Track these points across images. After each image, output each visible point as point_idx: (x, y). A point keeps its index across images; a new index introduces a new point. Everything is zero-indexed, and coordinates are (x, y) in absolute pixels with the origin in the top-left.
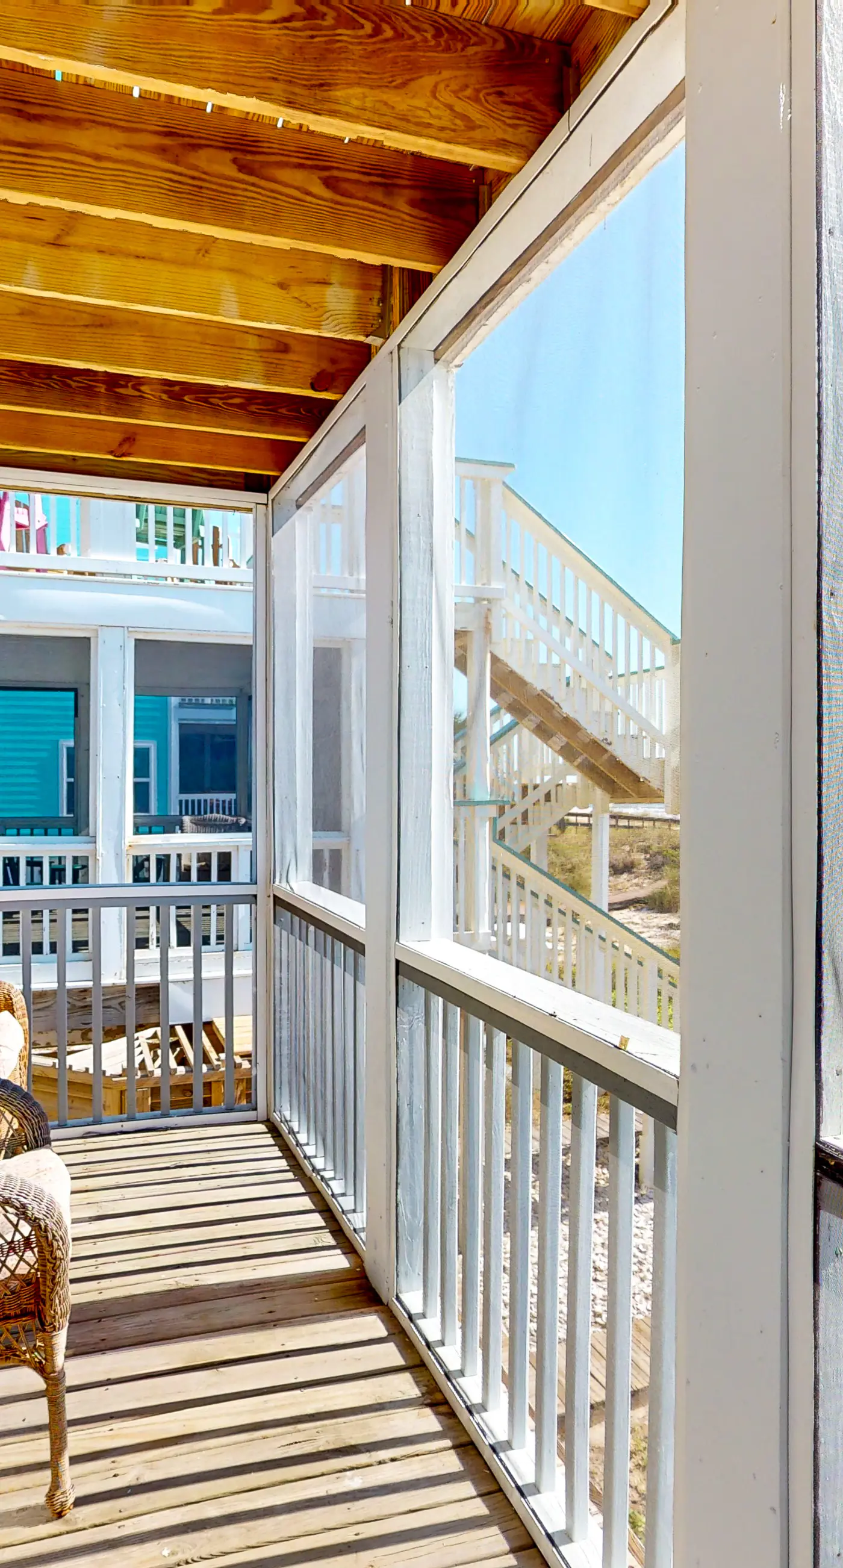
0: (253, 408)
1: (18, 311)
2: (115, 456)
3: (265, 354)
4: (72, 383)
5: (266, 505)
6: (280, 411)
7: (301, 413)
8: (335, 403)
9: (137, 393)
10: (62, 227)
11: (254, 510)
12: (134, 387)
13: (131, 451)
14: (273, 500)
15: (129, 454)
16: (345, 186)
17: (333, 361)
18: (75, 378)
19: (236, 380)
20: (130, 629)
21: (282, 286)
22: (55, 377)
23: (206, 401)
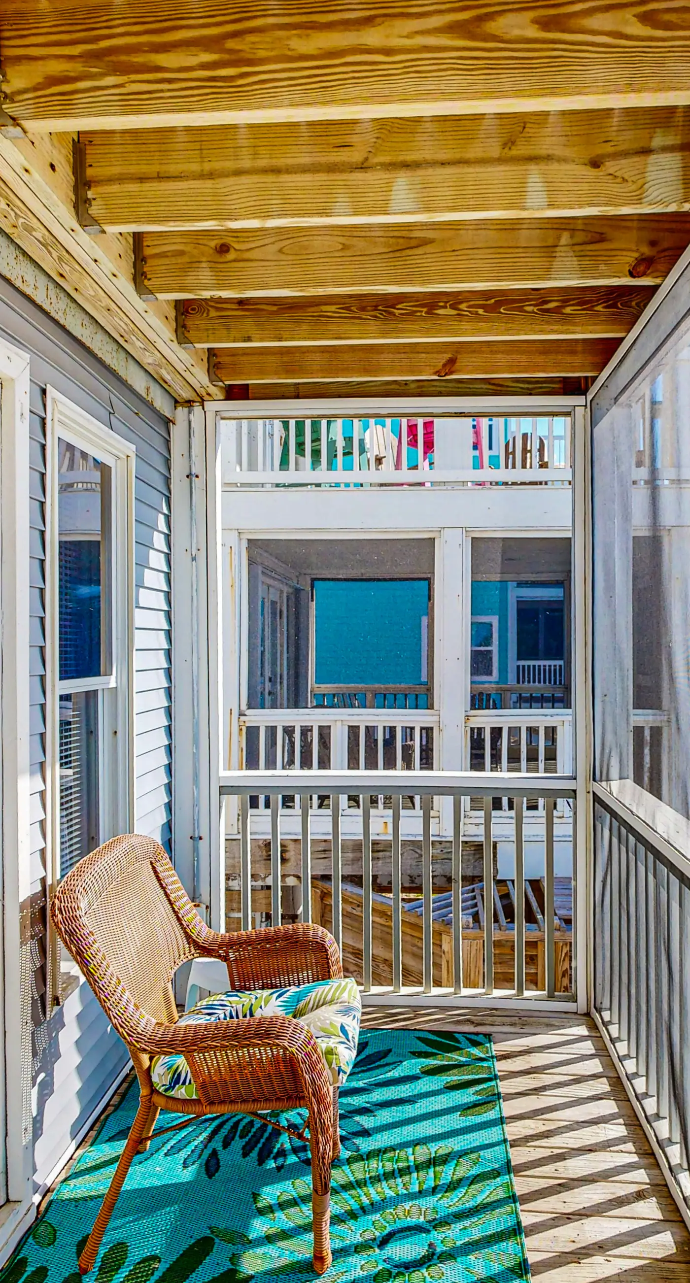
0: (568, 310)
1: (341, 247)
2: (439, 376)
3: (577, 248)
4: (395, 311)
5: (586, 406)
6: (596, 308)
7: (618, 308)
8: (655, 288)
9: (454, 312)
10: (370, 149)
11: (572, 413)
12: (453, 307)
13: (453, 369)
14: (591, 401)
15: (451, 373)
16: (667, 17)
17: (653, 244)
18: (397, 307)
19: (549, 279)
20: (468, 529)
21: (595, 164)
22: (380, 308)
23: (521, 309)
